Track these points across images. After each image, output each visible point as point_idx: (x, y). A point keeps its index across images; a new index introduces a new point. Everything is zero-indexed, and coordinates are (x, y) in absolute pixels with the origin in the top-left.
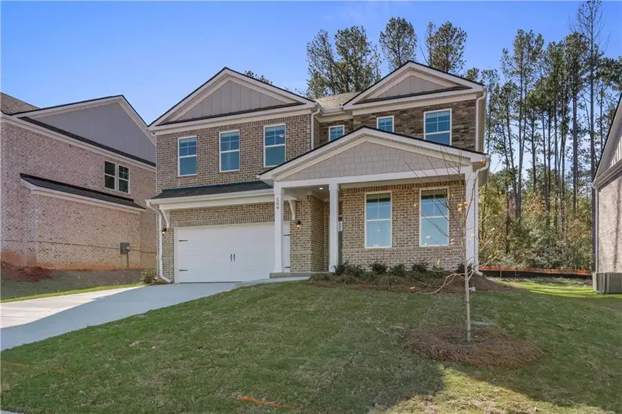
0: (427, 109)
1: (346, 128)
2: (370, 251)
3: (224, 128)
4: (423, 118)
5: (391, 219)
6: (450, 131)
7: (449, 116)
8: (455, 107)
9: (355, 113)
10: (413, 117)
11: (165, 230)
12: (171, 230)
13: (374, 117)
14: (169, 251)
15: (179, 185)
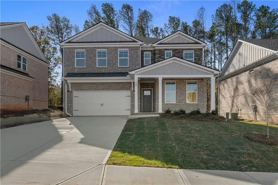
0: (185, 50)
1: (151, 53)
2: (167, 104)
3: (100, 48)
4: (183, 53)
5: (175, 92)
6: (194, 59)
7: (193, 53)
8: (195, 50)
9: (156, 48)
10: (179, 52)
11: (68, 91)
12: (72, 92)
13: (164, 50)
14: (70, 102)
15: (76, 71)
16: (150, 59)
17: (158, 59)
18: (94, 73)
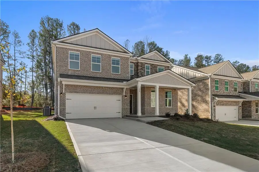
0: (159, 66)
1: (134, 65)
3: (95, 53)
8: (165, 67)
9: (139, 61)
10: (155, 67)
11: (61, 93)
12: (65, 94)
13: (145, 64)
14: (63, 104)
15: (70, 73)
16: (133, 69)
17: (140, 71)
18: (88, 77)
